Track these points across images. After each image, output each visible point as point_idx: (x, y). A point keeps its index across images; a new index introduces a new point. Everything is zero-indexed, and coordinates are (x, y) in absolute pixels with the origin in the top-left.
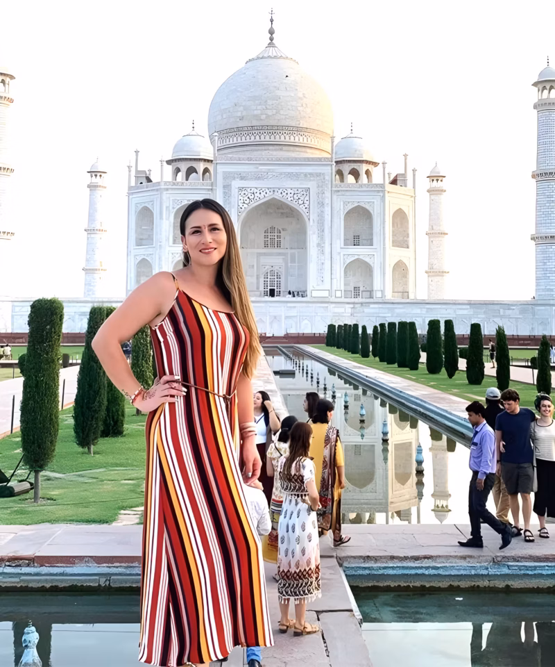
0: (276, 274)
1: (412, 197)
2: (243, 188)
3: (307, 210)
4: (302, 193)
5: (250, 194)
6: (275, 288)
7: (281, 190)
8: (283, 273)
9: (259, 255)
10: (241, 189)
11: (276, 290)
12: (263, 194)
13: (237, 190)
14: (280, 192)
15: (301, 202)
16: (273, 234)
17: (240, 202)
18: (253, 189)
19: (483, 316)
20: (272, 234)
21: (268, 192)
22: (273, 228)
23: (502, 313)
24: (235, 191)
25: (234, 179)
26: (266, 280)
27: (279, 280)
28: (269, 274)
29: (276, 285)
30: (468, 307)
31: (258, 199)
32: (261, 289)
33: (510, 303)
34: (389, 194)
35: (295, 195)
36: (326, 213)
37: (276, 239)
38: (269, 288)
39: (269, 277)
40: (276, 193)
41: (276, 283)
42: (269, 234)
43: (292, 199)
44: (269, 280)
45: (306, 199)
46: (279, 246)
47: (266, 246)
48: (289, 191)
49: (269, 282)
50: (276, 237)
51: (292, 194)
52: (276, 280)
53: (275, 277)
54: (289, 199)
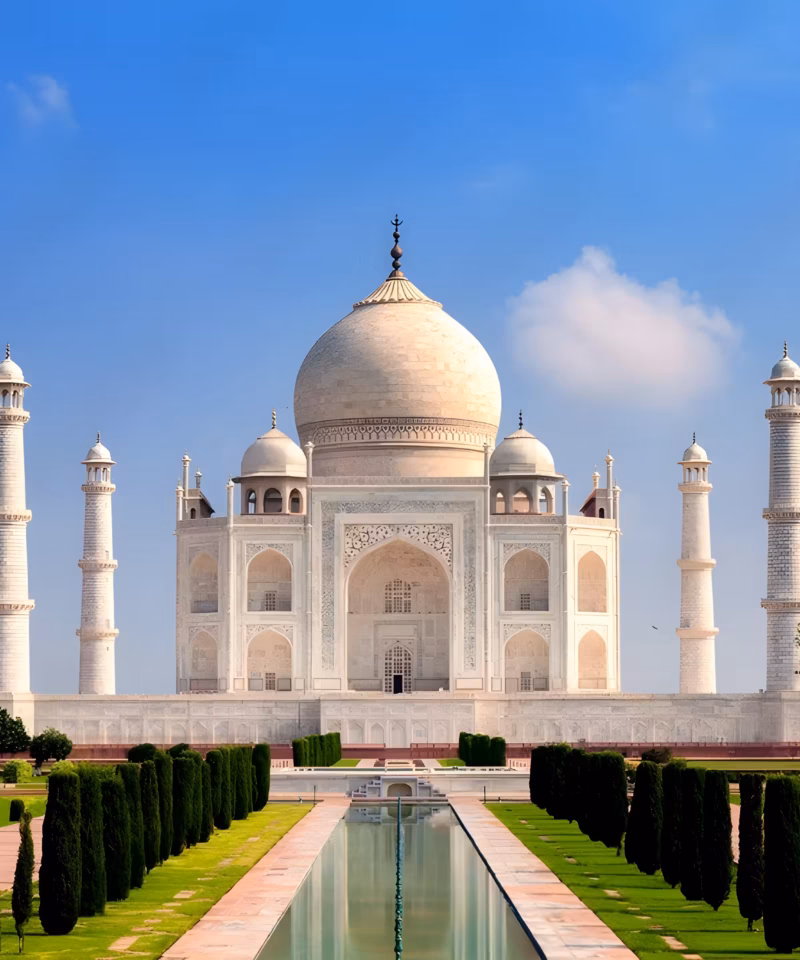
0: (403, 653)
1: (611, 532)
2: (351, 525)
3: (448, 557)
4: (440, 531)
5: (362, 535)
6: (403, 674)
7: (409, 527)
8: (415, 652)
9: (377, 624)
10: (348, 527)
11: (403, 677)
12: (382, 533)
13: (343, 528)
14: (407, 531)
15: (439, 546)
16: (399, 591)
17: (347, 546)
18: (366, 527)
19: (691, 717)
20: (397, 591)
21: (389, 531)
22: (398, 582)
23: (716, 712)
24: (340, 530)
25: (338, 511)
26: (388, 661)
27: (408, 661)
28: (393, 653)
29: (403, 670)
30: (670, 703)
31: (374, 541)
32: (380, 677)
33: (728, 698)
34: (574, 532)
35: (431, 535)
36: (477, 561)
37: (404, 599)
38: (393, 674)
39: (393, 658)
40: (401, 531)
41: (403, 666)
42: (393, 592)
43: (426, 540)
44: (392, 662)
45: (446, 541)
46: (408, 610)
47: (388, 610)
48: (422, 529)
49: (393, 666)
50: (403, 596)
51: (426, 534)
52: (404, 661)
53: (403, 657)
54: (422, 541)
